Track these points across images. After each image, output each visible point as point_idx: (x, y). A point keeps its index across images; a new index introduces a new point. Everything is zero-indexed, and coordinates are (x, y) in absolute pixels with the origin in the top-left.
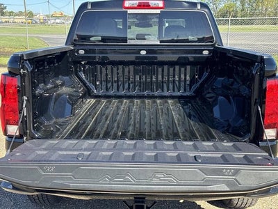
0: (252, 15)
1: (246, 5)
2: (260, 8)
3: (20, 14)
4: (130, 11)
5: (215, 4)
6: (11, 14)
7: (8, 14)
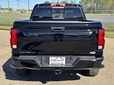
0: (101, 10)
1: (99, 6)
2: (104, 7)
3: (6, 9)
4: (53, 7)
5: (86, 5)
6: (3, 9)
7: (1, 9)
